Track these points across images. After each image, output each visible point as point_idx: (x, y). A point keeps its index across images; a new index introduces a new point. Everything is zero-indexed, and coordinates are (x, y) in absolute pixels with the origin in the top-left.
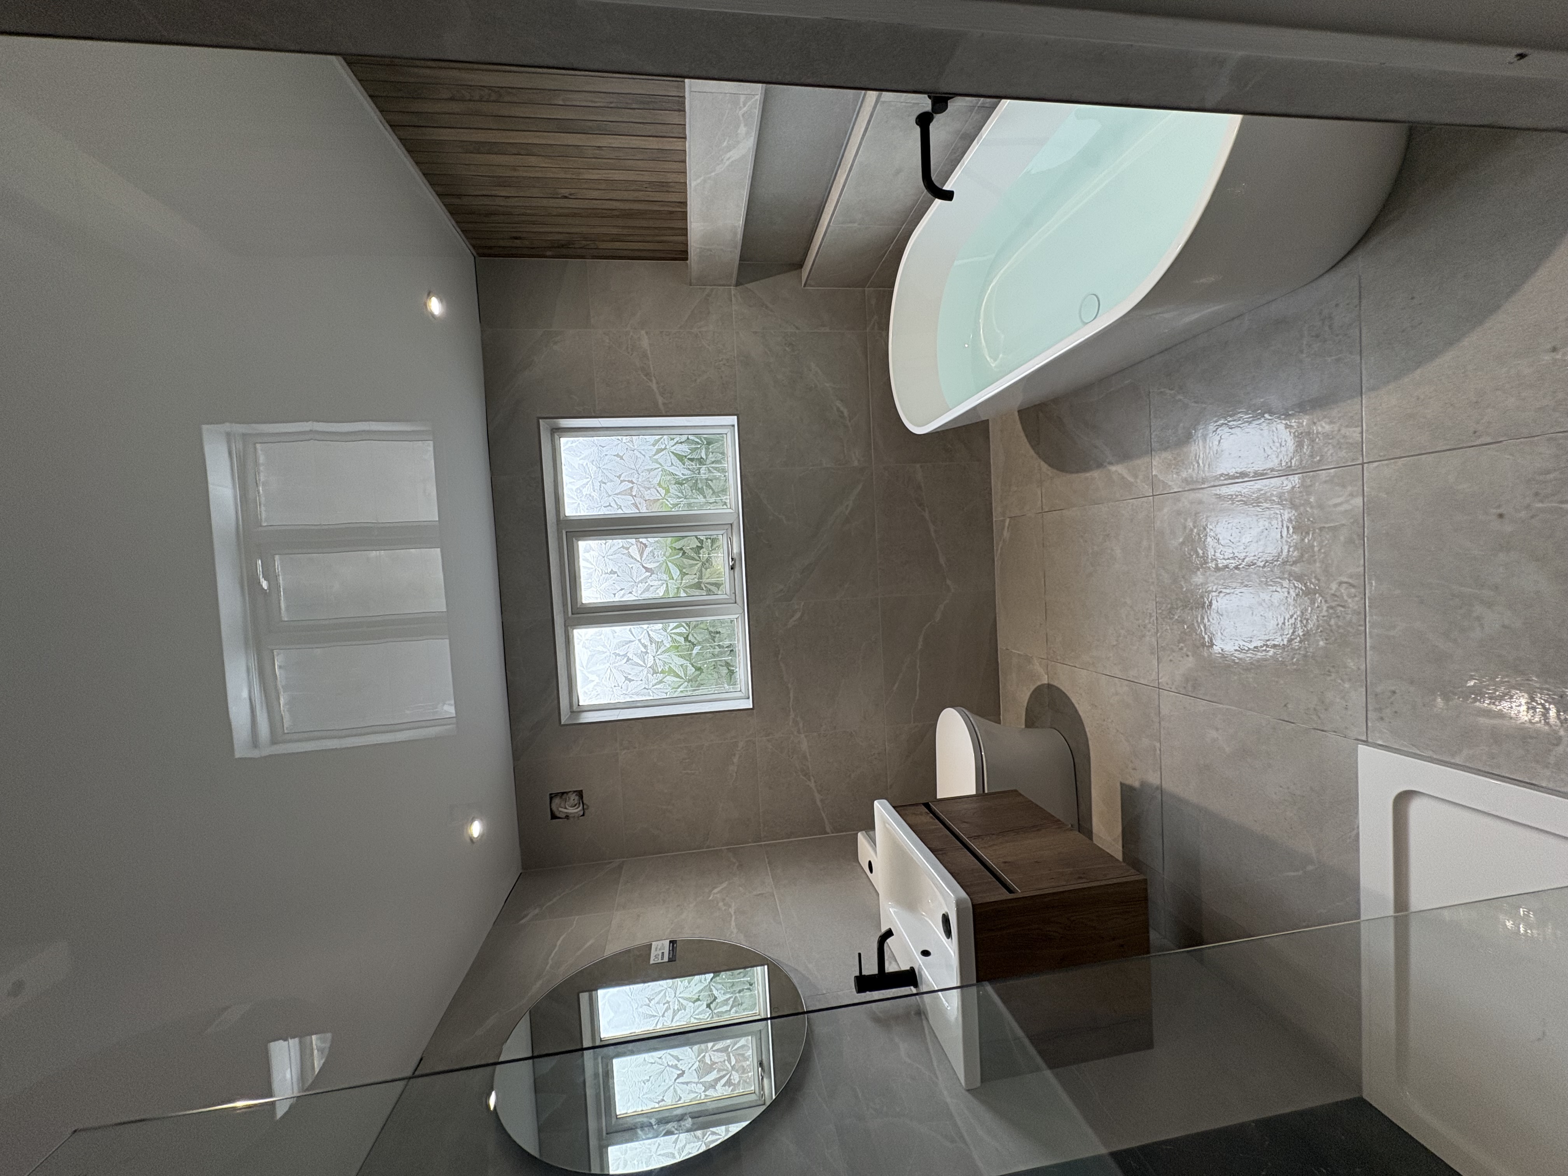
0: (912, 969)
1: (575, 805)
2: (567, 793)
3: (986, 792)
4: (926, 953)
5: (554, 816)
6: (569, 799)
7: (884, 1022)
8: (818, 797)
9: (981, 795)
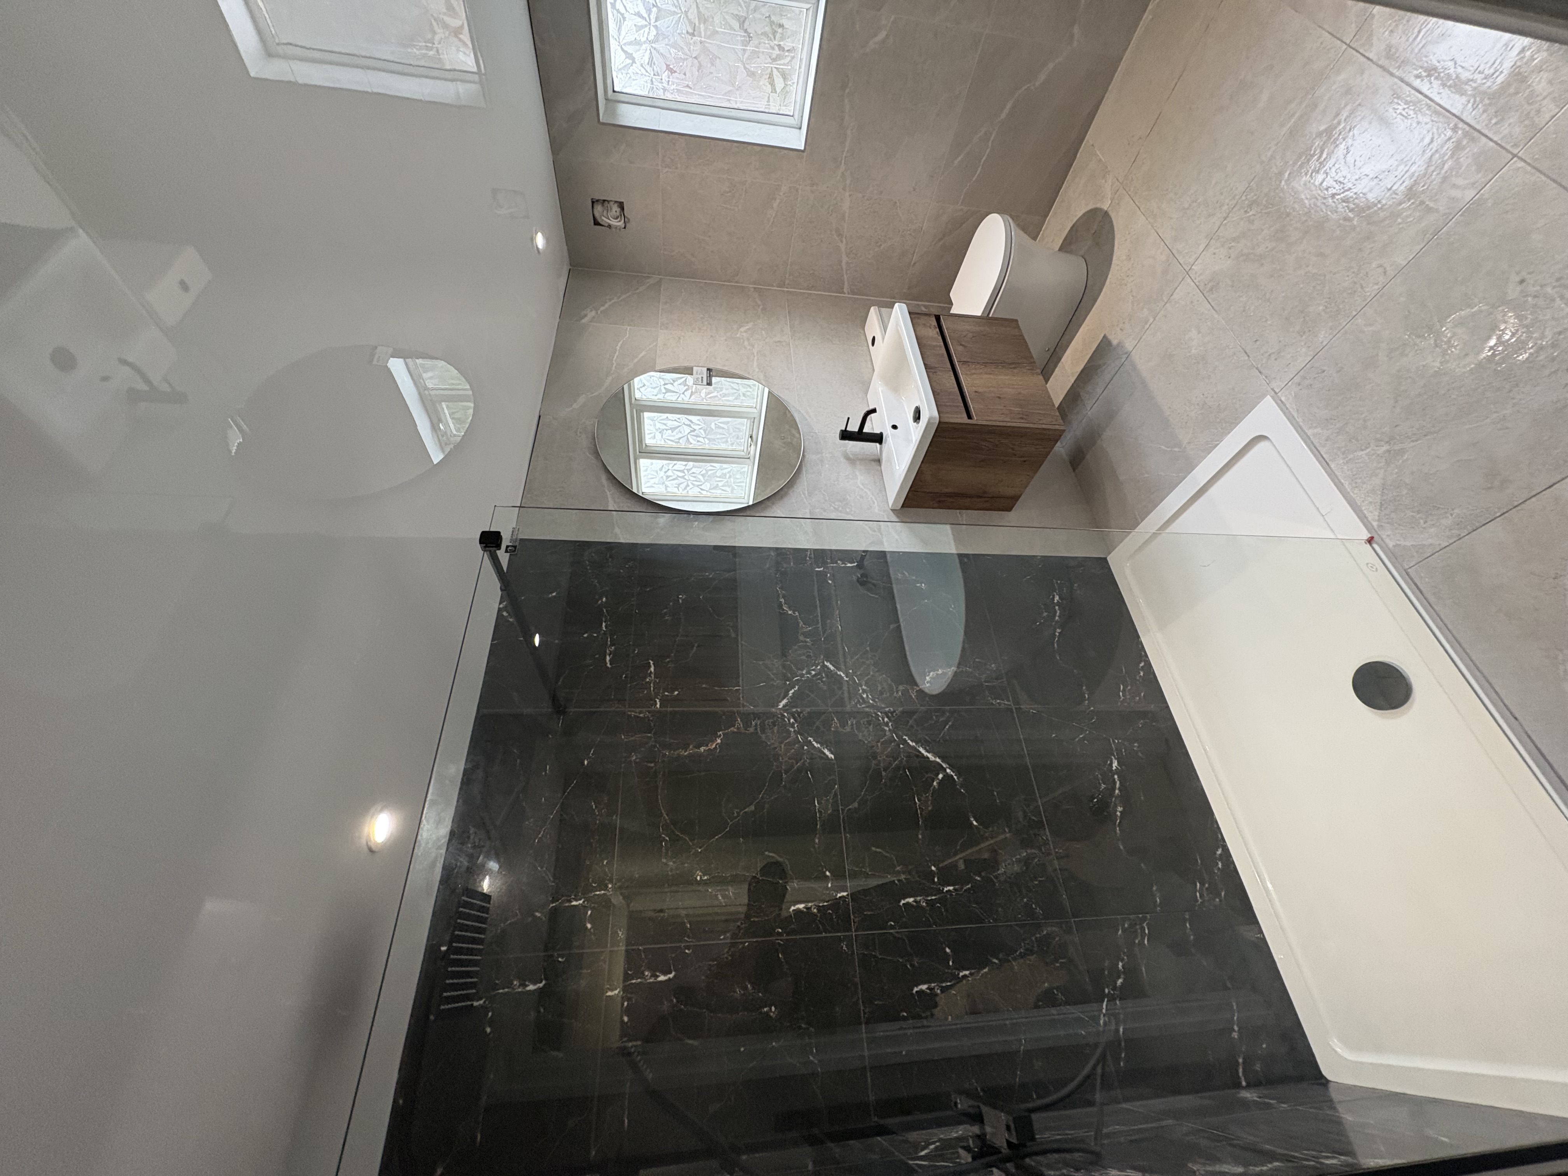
0: (881, 434)
1: (617, 218)
2: (608, 201)
3: (990, 316)
4: (895, 427)
5: (596, 223)
6: (611, 209)
7: (852, 460)
8: (845, 259)
9: (986, 319)
